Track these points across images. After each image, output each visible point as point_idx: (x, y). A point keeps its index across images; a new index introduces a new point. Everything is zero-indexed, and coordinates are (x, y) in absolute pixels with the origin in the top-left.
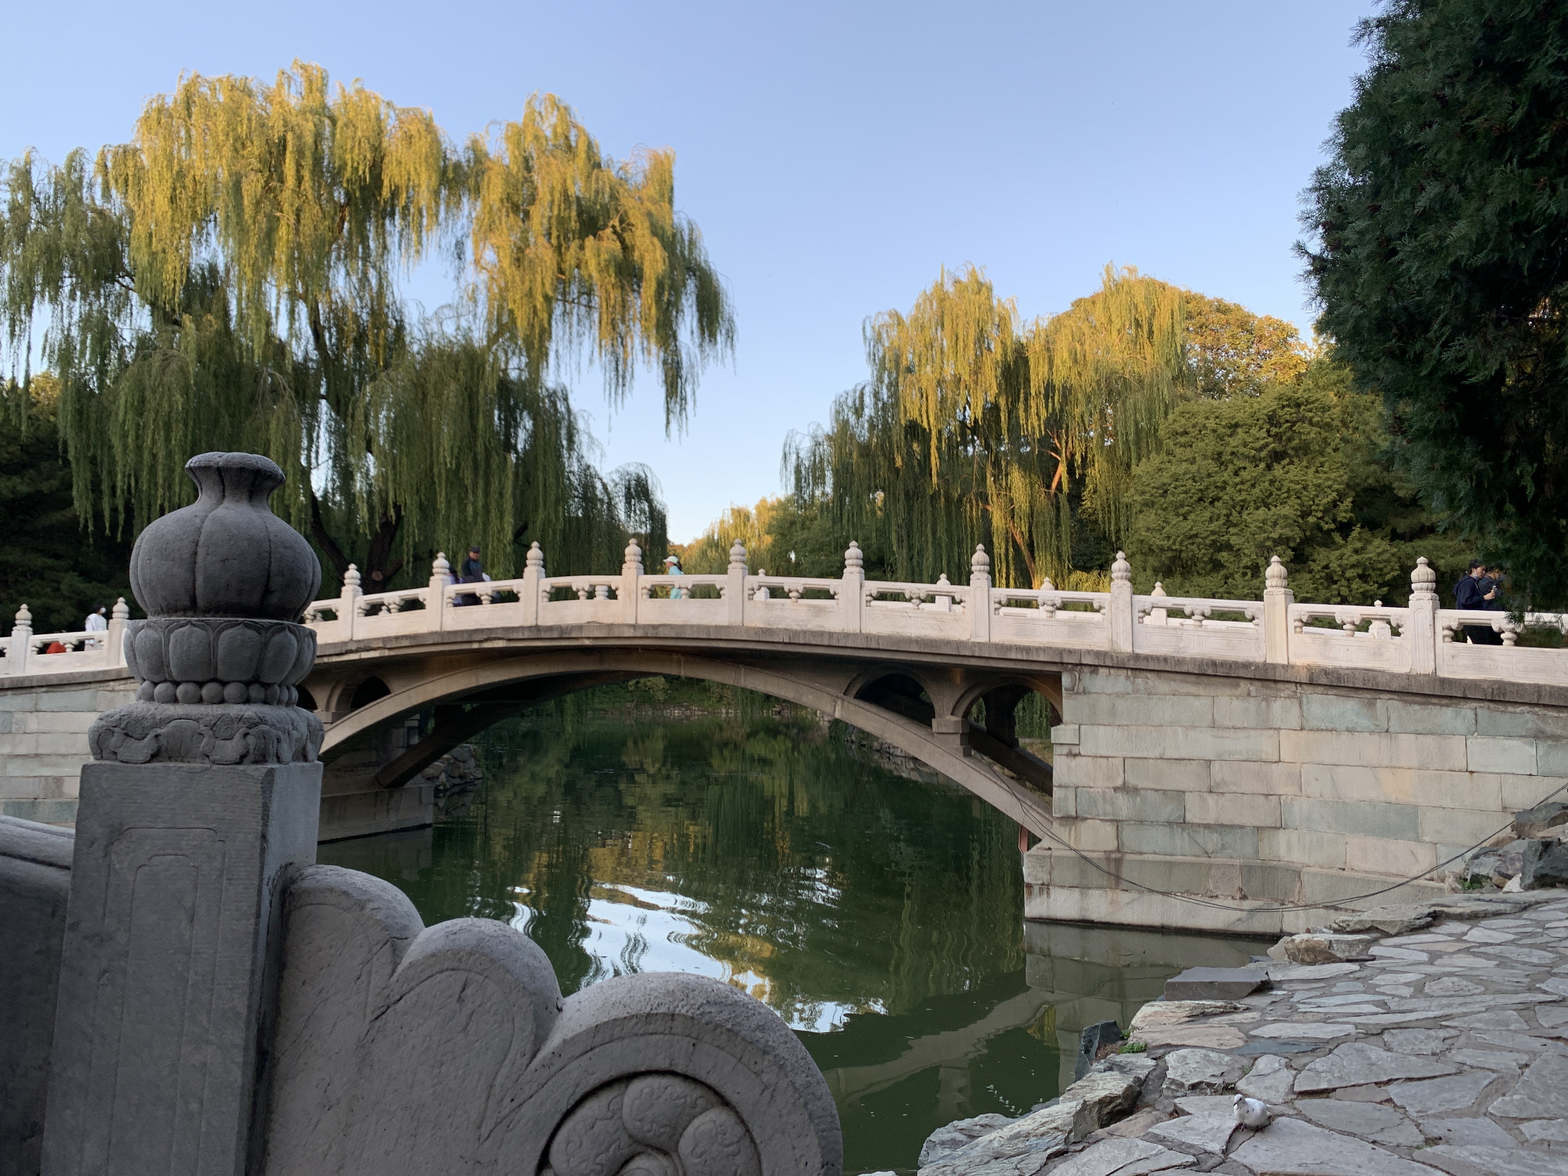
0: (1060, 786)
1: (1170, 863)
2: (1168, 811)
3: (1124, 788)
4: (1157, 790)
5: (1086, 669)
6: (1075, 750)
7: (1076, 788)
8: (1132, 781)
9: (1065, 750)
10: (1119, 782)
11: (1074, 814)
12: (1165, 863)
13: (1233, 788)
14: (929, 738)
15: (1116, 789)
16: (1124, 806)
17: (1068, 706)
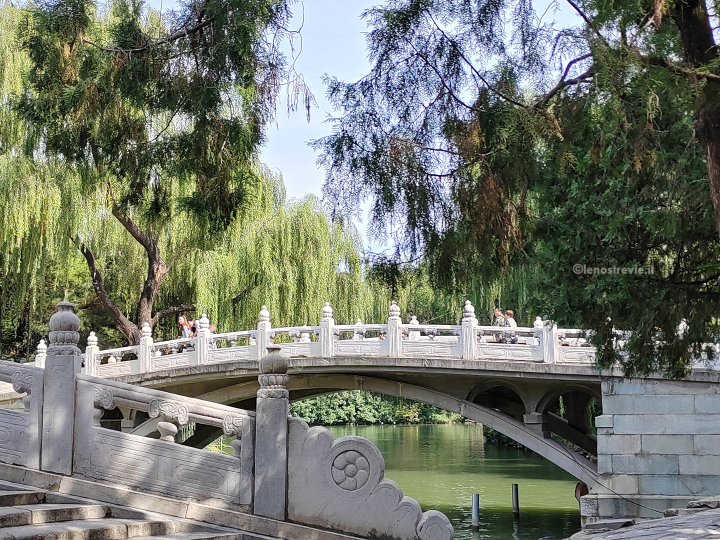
0: (601, 454)
1: (671, 500)
2: (668, 468)
3: (641, 454)
4: (661, 455)
5: (616, 380)
6: (611, 431)
7: (612, 455)
8: (646, 449)
9: (605, 431)
10: (638, 451)
11: (611, 472)
12: (667, 499)
13: (709, 452)
14: (522, 427)
15: (636, 455)
16: (642, 465)
17: (606, 403)
